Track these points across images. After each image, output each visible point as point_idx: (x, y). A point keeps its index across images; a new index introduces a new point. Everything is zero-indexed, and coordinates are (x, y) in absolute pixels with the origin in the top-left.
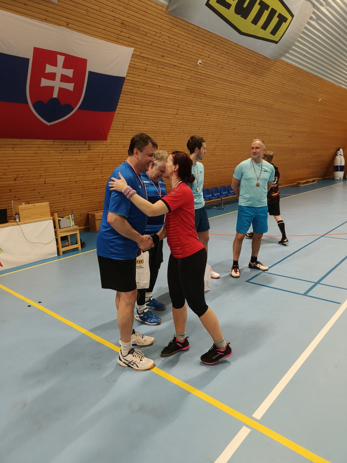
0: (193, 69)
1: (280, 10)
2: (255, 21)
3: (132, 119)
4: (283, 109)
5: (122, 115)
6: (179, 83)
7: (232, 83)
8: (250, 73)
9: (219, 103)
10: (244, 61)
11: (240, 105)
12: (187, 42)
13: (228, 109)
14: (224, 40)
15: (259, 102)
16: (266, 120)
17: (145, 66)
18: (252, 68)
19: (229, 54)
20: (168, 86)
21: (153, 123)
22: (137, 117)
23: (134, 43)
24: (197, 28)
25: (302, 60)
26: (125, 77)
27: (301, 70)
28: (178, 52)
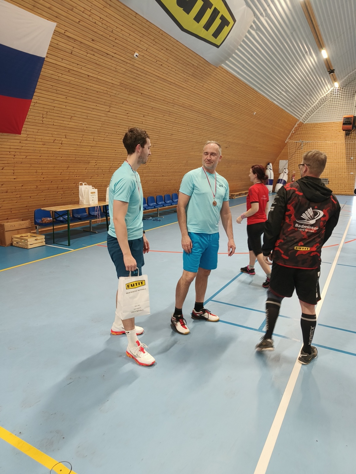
0: (129, 61)
1: (223, 11)
2: (198, 19)
3: (55, 111)
4: (220, 119)
5: (41, 106)
6: (112, 75)
7: (172, 84)
8: (191, 76)
9: (157, 105)
10: (185, 61)
11: (179, 109)
12: (122, 28)
13: (166, 112)
14: (164, 34)
15: (197, 109)
16: (204, 129)
17: (71, 48)
18: (192, 71)
19: (169, 51)
20: (99, 77)
21: (80, 119)
22: (61, 110)
23: (56, 17)
24: (134, 14)
25: (241, 69)
26: (44, 58)
27: (239, 80)
28: (110, 38)
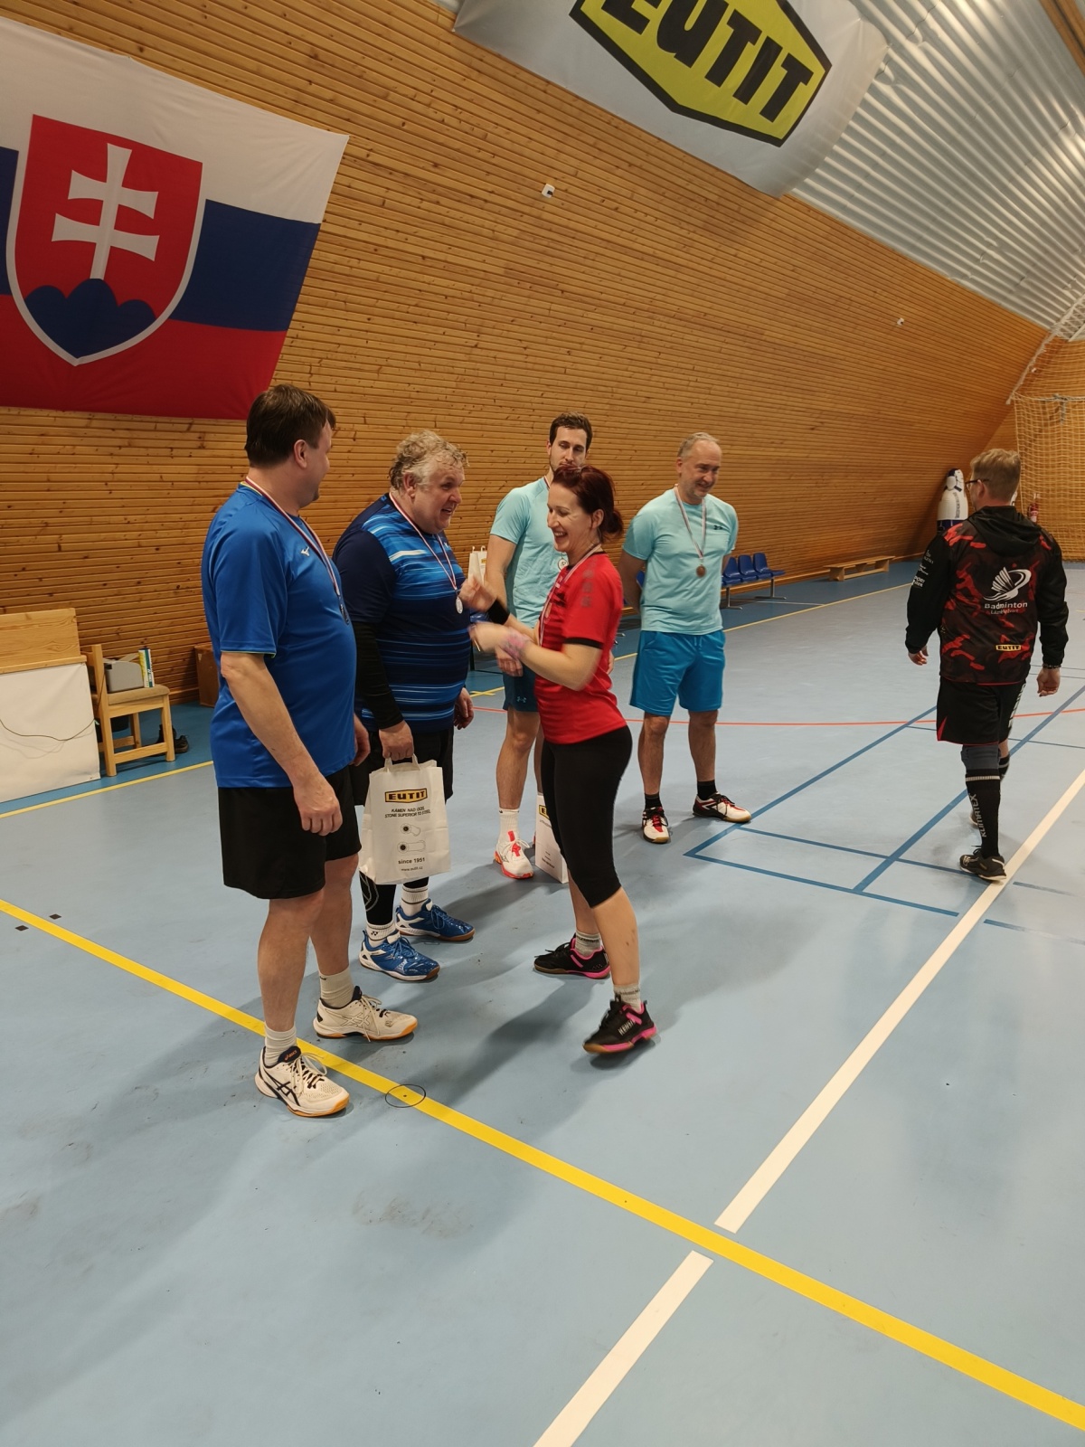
0: (527, 209)
1: (792, 44)
2: (718, 74)
3: (339, 356)
4: (792, 345)
5: (309, 344)
6: (483, 249)
7: (646, 257)
8: (699, 231)
9: (605, 318)
10: (681, 191)
11: (668, 326)
12: (510, 124)
13: (631, 337)
14: (622, 126)
15: (722, 321)
16: (744, 376)
17: (382, 191)
18: (705, 217)
19: (635, 170)
20: (451, 258)
21: (403, 372)
22: (355, 352)
23: (348, 120)
24: (541, 85)
25: (851, 198)
26: (320, 224)
27: (847, 227)
28: (480, 155)
